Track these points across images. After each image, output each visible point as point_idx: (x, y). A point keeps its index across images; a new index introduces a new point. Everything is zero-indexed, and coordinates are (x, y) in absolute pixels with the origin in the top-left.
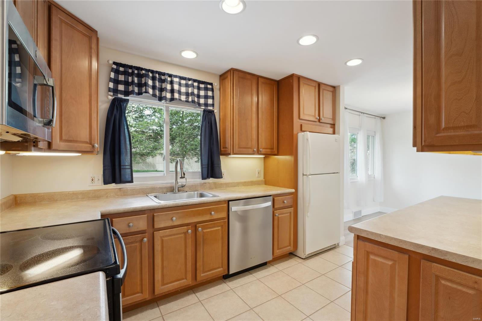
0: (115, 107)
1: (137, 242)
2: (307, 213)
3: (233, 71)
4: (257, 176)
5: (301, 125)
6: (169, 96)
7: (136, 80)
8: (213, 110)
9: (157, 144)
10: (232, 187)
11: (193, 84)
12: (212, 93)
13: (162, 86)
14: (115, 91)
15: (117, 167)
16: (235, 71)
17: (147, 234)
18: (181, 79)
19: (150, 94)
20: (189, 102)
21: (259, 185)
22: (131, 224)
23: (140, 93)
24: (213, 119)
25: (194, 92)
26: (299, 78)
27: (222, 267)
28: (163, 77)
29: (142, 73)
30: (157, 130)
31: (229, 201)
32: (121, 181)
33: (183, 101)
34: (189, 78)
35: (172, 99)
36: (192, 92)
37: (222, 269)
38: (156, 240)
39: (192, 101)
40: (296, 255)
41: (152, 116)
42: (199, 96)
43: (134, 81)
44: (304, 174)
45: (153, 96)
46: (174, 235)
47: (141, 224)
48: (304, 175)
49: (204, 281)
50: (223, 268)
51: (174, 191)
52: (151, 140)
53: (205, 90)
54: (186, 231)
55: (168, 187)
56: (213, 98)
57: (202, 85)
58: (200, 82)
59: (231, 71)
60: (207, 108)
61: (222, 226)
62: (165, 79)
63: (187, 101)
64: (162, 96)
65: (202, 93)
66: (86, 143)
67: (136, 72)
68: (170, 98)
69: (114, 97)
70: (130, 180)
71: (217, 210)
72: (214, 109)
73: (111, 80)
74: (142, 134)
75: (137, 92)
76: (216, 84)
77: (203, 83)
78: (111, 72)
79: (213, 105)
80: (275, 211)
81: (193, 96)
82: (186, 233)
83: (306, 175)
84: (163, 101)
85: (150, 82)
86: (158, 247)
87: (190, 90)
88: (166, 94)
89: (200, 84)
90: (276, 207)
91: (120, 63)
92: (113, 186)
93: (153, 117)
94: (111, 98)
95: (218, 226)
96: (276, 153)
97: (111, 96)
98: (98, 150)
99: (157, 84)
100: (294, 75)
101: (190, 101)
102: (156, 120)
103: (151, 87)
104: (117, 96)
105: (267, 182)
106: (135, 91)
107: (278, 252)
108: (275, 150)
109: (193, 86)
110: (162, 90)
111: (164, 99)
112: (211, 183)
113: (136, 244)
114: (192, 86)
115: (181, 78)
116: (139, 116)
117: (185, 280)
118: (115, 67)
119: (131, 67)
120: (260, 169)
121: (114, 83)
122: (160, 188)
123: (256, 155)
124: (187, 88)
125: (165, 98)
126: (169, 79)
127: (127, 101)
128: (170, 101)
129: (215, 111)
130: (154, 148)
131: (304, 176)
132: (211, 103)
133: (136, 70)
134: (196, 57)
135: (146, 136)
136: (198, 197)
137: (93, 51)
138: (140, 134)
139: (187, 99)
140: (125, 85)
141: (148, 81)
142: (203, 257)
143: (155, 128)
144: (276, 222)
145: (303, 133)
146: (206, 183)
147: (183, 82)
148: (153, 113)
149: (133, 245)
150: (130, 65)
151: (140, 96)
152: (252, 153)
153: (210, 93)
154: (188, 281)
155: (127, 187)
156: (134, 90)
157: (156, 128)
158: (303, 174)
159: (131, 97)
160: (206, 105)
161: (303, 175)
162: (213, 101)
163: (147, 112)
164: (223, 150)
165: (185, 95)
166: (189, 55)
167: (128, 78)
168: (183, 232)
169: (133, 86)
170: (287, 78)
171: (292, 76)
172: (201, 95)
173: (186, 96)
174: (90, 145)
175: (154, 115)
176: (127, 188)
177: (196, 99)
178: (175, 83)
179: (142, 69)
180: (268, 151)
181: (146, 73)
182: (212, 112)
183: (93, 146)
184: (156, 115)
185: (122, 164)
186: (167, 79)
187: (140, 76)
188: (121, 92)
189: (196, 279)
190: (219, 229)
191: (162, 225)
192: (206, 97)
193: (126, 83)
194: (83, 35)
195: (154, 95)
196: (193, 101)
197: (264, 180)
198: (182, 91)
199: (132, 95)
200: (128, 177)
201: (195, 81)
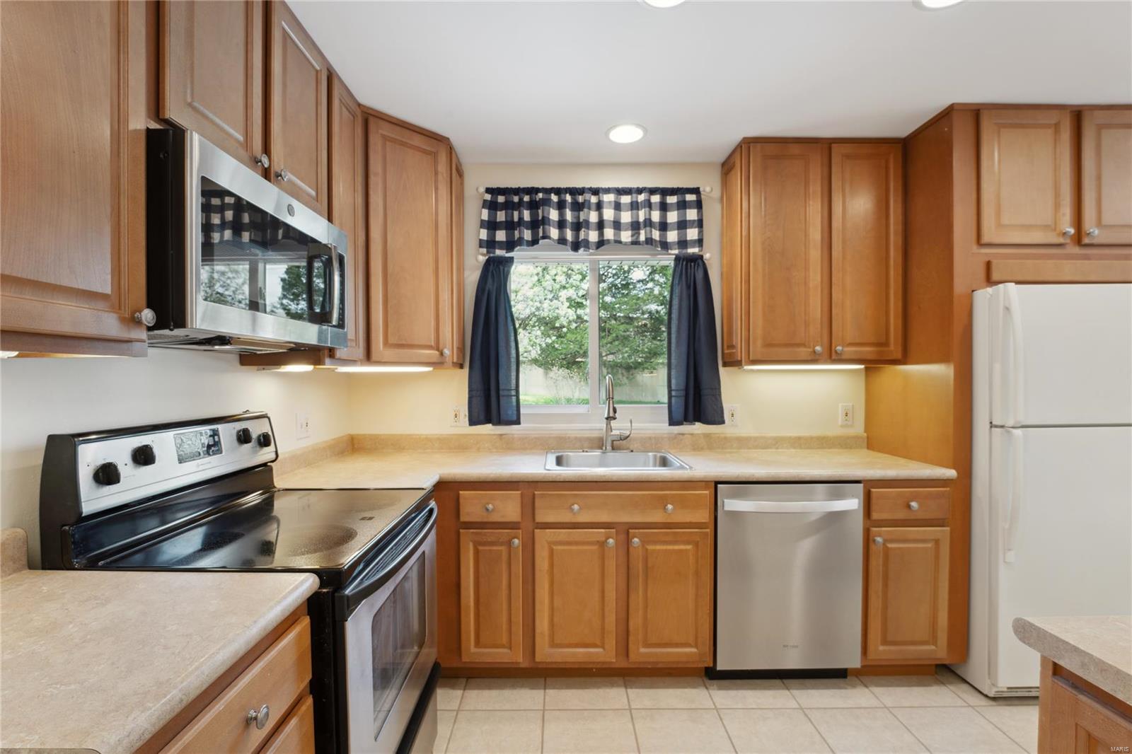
0: (490, 274)
1: (502, 544)
2: (1004, 554)
3: (748, 145)
4: (840, 423)
5: (988, 265)
6: (593, 236)
7: (527, 215)
8: (701, 253)
9: (658, 343)
10: (756, 447)
11: (649, 200)
12: (698, 212)
13: (578, 217)
14: (490, 244)
15: (493, 393)
16: (752, 144)
17: (520, 531)
18: (621, 194)
19: (553, 240)
20: (640, 244)
21: (846, 448)
22: (490, 507)
23: (534, 242)
24: (700, 275)
25: (650, 220)
26: (976, 114)
27: (696, 646)
28: (580, 199)
29: (537, 199)
30: (657, 312)
31: (717, 483)
32: (499, 422)
33: (626, 244)
34: (638, 188)
35: (601, 243)
36: (645, 219)
37: (694, 650)
38: (537, 546)
39: (646, 239)
40: (964, 677)
41: (648, 282)
42: (664, 227)
43: (523, 218)
44: (994, 423)
45: (559, 243)
46: (577, 543)
47: (508, 508)
48: (996, 426)
49: (650, 667)
50: (697, 648)
51: (604, 448)
52: (646, 336)
53: (678, 209)
54: (604, 539)
55: (594, 438)
56: (700, 224)
57: (672, 197)
58: (665, 192)
59: (741, 147)
60: (684, 251)
61: (696, 545)
62: (585, 200)
63: (635, 243)
64: (580, 240)
65: (672, 217)
66: (430, 347)
67: (526, 198)
68: (597, 240)
69: (487, 257)
70: (515, 418)
71: (682, 503)
72: (702, 251)
73: (483, 224)
74: (627, 323)
75: (530, 239)
76: (708, 189)
77: (673, 191)
78: (483, 210)
79: (700, 242)
80: (874, 529)
81: (648, 229)
82: (602, 544)
83: (1002, 427)
84: (581, 251)
85: (554, 215)
86: (542, 563)
87: (642, 215)
88: (587, 235)
89: (667, 195)
90: (875, 516)
91: (498, 188)
92: (488, 429)
93: (650, 285)
94: (482, 259)
95: (688, 543)
96: (899, 355)
97: (483, 255)
98: (453, 359)
99: (569, 215)
100: (955, 107)
101: (643, 242)
102: (656, 291)
103: (556, 225)
104: (494, 253)
105: (873, 442)
106: (526, 238)
107: (881, 652)
108: (892, 347)
109: (649, 205)
110: (577, 226)
111: (582, 245)
112: (698, 434)
113: (500, 548)
114: (647, 204)
115: (621, 192)
116: (622, 285)
117: (600, 650)
118: (488, 197)
119: (517, 191)
120: (851, 404)
121: (488, 229)
122: (576, 438)
123: (825, 362)
124: (635, 212)
125: (586, 244)
126: (594, 199)
127: (511, 260)
128: (597, 248)
129: (707, 256)
130: (650, 353)
131: (993, 429)
132: (696, 237)
133: (527, 194)
134: (643, 138)
135: (637, 327)
136: (655, 466)
137: (440, 177)
138: (622, 324)
139: (635, 237)
140: (506, 229)
141: (549, 213)
142: (646, 607)
143: (653, 307)
144: (876, 563)
145: (990, 290)
146: (683, 434)
147: (626, 199)
148: (649, 276)
149: (495, 548)
150: (515, 189)
151: (535, 246)
152: (809, 358)
153: (692, 214)
154: (604, 654)
155: (514, 432)
156: (522, 236)
157: (656, 307)
158: (991, 423)
159: (518, 251)
160: (683, 243)
161: (992, 425)
162: (701, 233)
163: (638, 274)
164: (727, 353)
165: (630, 228)
166: (626, 135)
167: (513, 214)
168: (598, 541)
169: (520, 230)
170: (931, 125)
171: (948, 114)
172: (671, 223)
173: (632, 230)
174: (437, 352)
175: (652, 280)
176: (513, 434)
177: (656, 235)
178: (605, 205)
179: (537, 190)
180: (868, 351)
181: (546, 196)
182: (697, 260)
183: (442, 354)
184: (656, 279)
185: (501, 387)
186: (590, 201)
187: (533, 206)
188: (501, 245)
189: (627, 655)
190: (686, 550)
191: (551, 518)
192: (682, 225)
193: (510, 226)
194: (422, 152)
195: (562, 241)
196: (649, 241)
197: (865, 434)
198: (622, 221)
199: (518, 247)
200: (512, 414)
201: (653, 191)
